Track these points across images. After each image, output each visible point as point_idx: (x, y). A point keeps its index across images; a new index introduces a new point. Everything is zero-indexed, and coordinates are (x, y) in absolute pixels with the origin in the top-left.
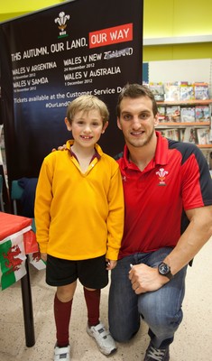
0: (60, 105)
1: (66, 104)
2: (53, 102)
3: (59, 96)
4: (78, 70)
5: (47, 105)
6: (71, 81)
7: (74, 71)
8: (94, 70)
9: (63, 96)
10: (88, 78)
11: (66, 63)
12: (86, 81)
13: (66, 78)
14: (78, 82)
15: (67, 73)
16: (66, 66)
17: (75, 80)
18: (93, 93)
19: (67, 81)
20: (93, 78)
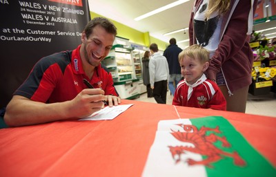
0: (19, 39)
1: (28, 39)
2: (7, 35)
3: (16, 31)
4: (40, 14)
6: (30, 20)
7: (34, 14)
8: (56, 17)
9: (22, 31)
10: (50, 21)
11: (22, 4)
12: (48, 24)
13: (24, 16)
14: (40, 23)
15: (24, 13)
16: (23, 7)
17: (36, 21)
18: (56, 33)
19: (25, 19)
20: (55, 22)
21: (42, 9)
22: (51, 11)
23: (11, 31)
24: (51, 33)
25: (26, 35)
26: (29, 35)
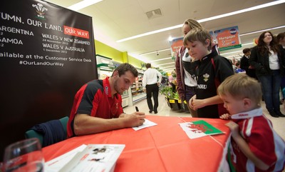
0: (38, 64)
1: (45, 64)
2: (29, 60)
3: (36, 57)
4: (57, 44)
5: (21, 62)
6: (48, 48)
7: (53, 44)
8: (68, 46)
9: (42, 58)
11: (44, 36)
12: (63, 52)
13: (45, 46)
14: (56, 51)
15: (45, 43)
16: (44, 38)
17: (54, 49)
18: (68, 59)
19: (45, 48)
20: (68, 51)
21: (59, 40)
22: (66, 42)
23: (33, 57)
24: (64, 59)
25: (44, 60)
26: (47, 61)
